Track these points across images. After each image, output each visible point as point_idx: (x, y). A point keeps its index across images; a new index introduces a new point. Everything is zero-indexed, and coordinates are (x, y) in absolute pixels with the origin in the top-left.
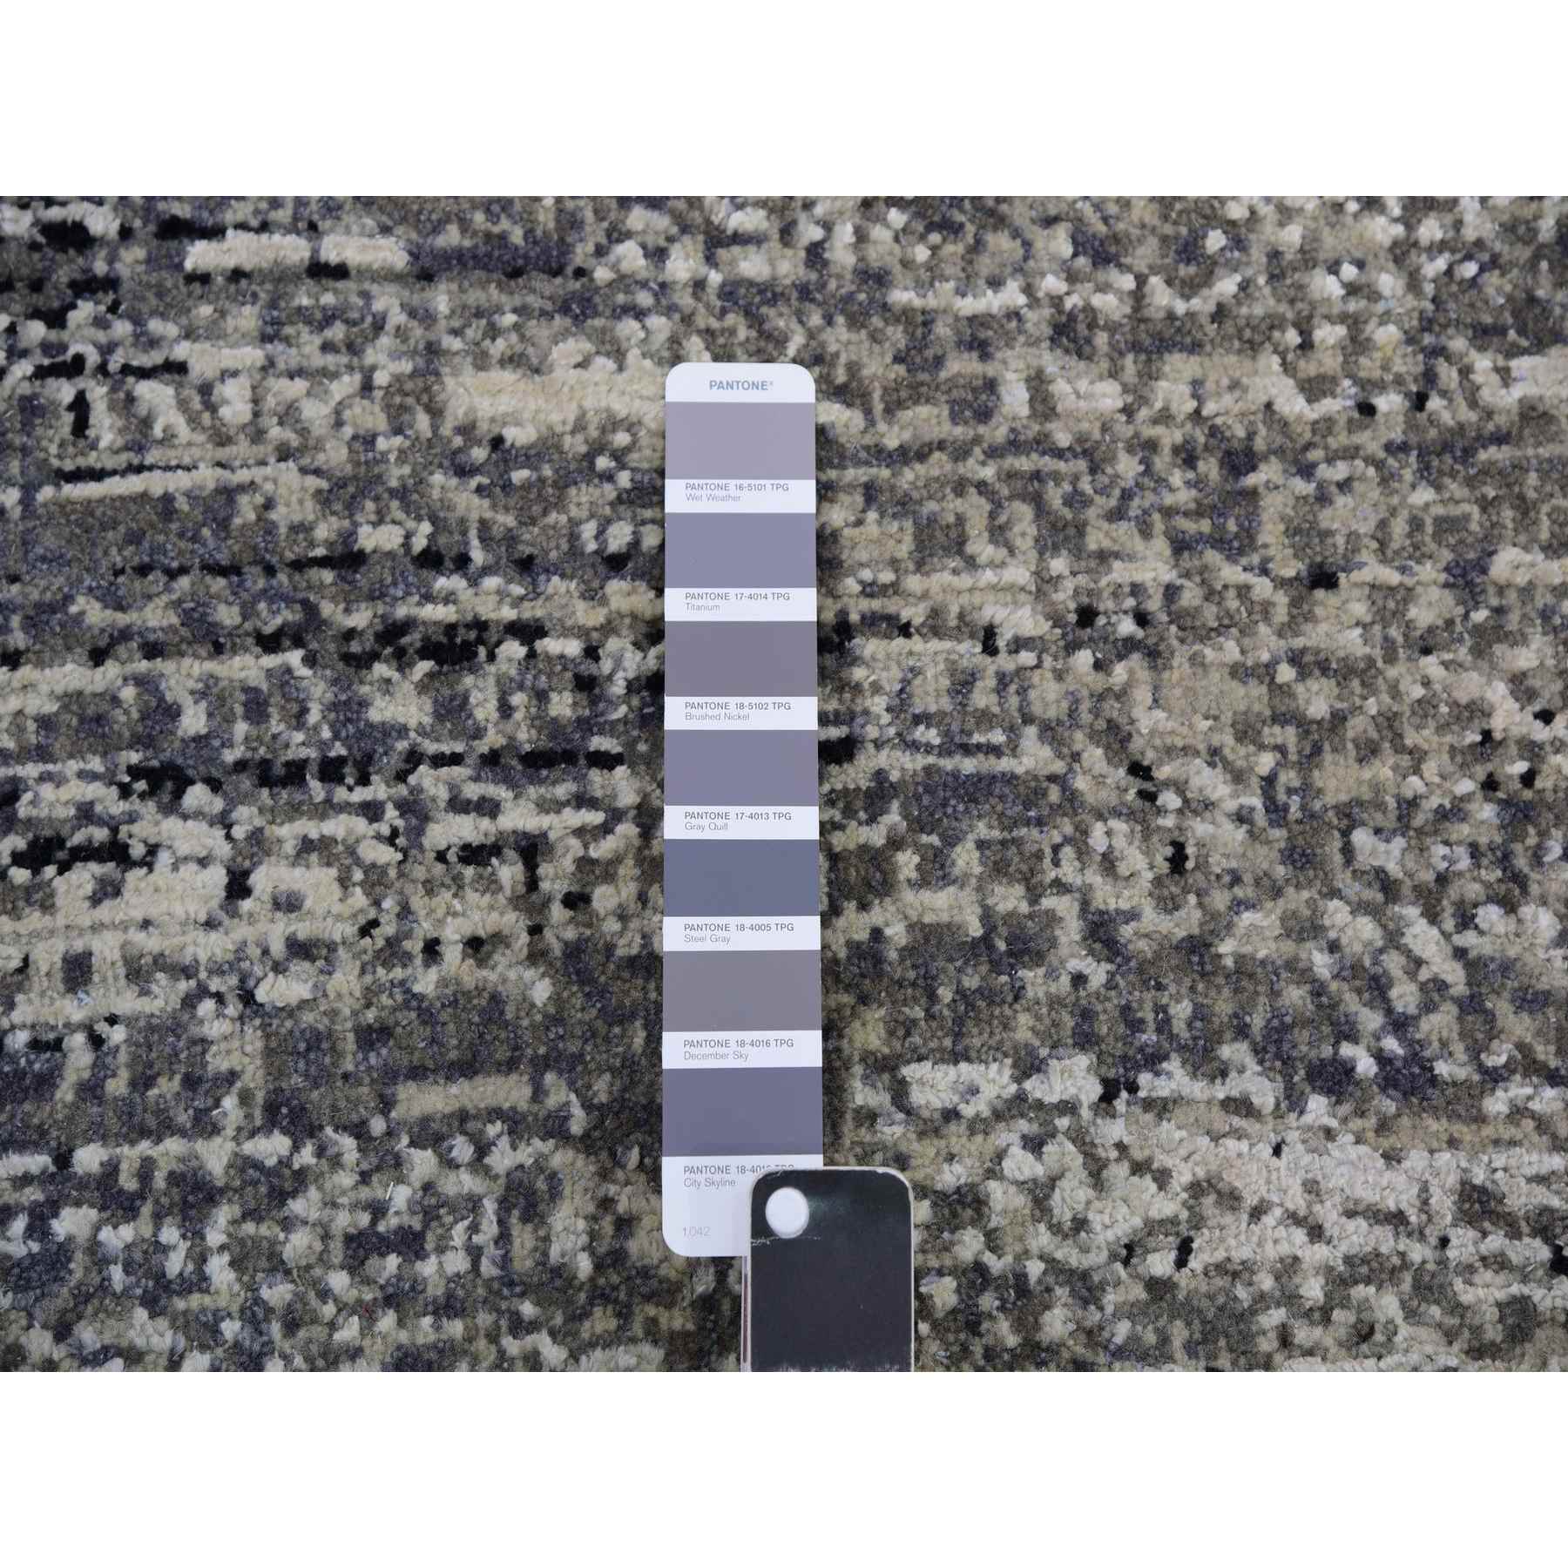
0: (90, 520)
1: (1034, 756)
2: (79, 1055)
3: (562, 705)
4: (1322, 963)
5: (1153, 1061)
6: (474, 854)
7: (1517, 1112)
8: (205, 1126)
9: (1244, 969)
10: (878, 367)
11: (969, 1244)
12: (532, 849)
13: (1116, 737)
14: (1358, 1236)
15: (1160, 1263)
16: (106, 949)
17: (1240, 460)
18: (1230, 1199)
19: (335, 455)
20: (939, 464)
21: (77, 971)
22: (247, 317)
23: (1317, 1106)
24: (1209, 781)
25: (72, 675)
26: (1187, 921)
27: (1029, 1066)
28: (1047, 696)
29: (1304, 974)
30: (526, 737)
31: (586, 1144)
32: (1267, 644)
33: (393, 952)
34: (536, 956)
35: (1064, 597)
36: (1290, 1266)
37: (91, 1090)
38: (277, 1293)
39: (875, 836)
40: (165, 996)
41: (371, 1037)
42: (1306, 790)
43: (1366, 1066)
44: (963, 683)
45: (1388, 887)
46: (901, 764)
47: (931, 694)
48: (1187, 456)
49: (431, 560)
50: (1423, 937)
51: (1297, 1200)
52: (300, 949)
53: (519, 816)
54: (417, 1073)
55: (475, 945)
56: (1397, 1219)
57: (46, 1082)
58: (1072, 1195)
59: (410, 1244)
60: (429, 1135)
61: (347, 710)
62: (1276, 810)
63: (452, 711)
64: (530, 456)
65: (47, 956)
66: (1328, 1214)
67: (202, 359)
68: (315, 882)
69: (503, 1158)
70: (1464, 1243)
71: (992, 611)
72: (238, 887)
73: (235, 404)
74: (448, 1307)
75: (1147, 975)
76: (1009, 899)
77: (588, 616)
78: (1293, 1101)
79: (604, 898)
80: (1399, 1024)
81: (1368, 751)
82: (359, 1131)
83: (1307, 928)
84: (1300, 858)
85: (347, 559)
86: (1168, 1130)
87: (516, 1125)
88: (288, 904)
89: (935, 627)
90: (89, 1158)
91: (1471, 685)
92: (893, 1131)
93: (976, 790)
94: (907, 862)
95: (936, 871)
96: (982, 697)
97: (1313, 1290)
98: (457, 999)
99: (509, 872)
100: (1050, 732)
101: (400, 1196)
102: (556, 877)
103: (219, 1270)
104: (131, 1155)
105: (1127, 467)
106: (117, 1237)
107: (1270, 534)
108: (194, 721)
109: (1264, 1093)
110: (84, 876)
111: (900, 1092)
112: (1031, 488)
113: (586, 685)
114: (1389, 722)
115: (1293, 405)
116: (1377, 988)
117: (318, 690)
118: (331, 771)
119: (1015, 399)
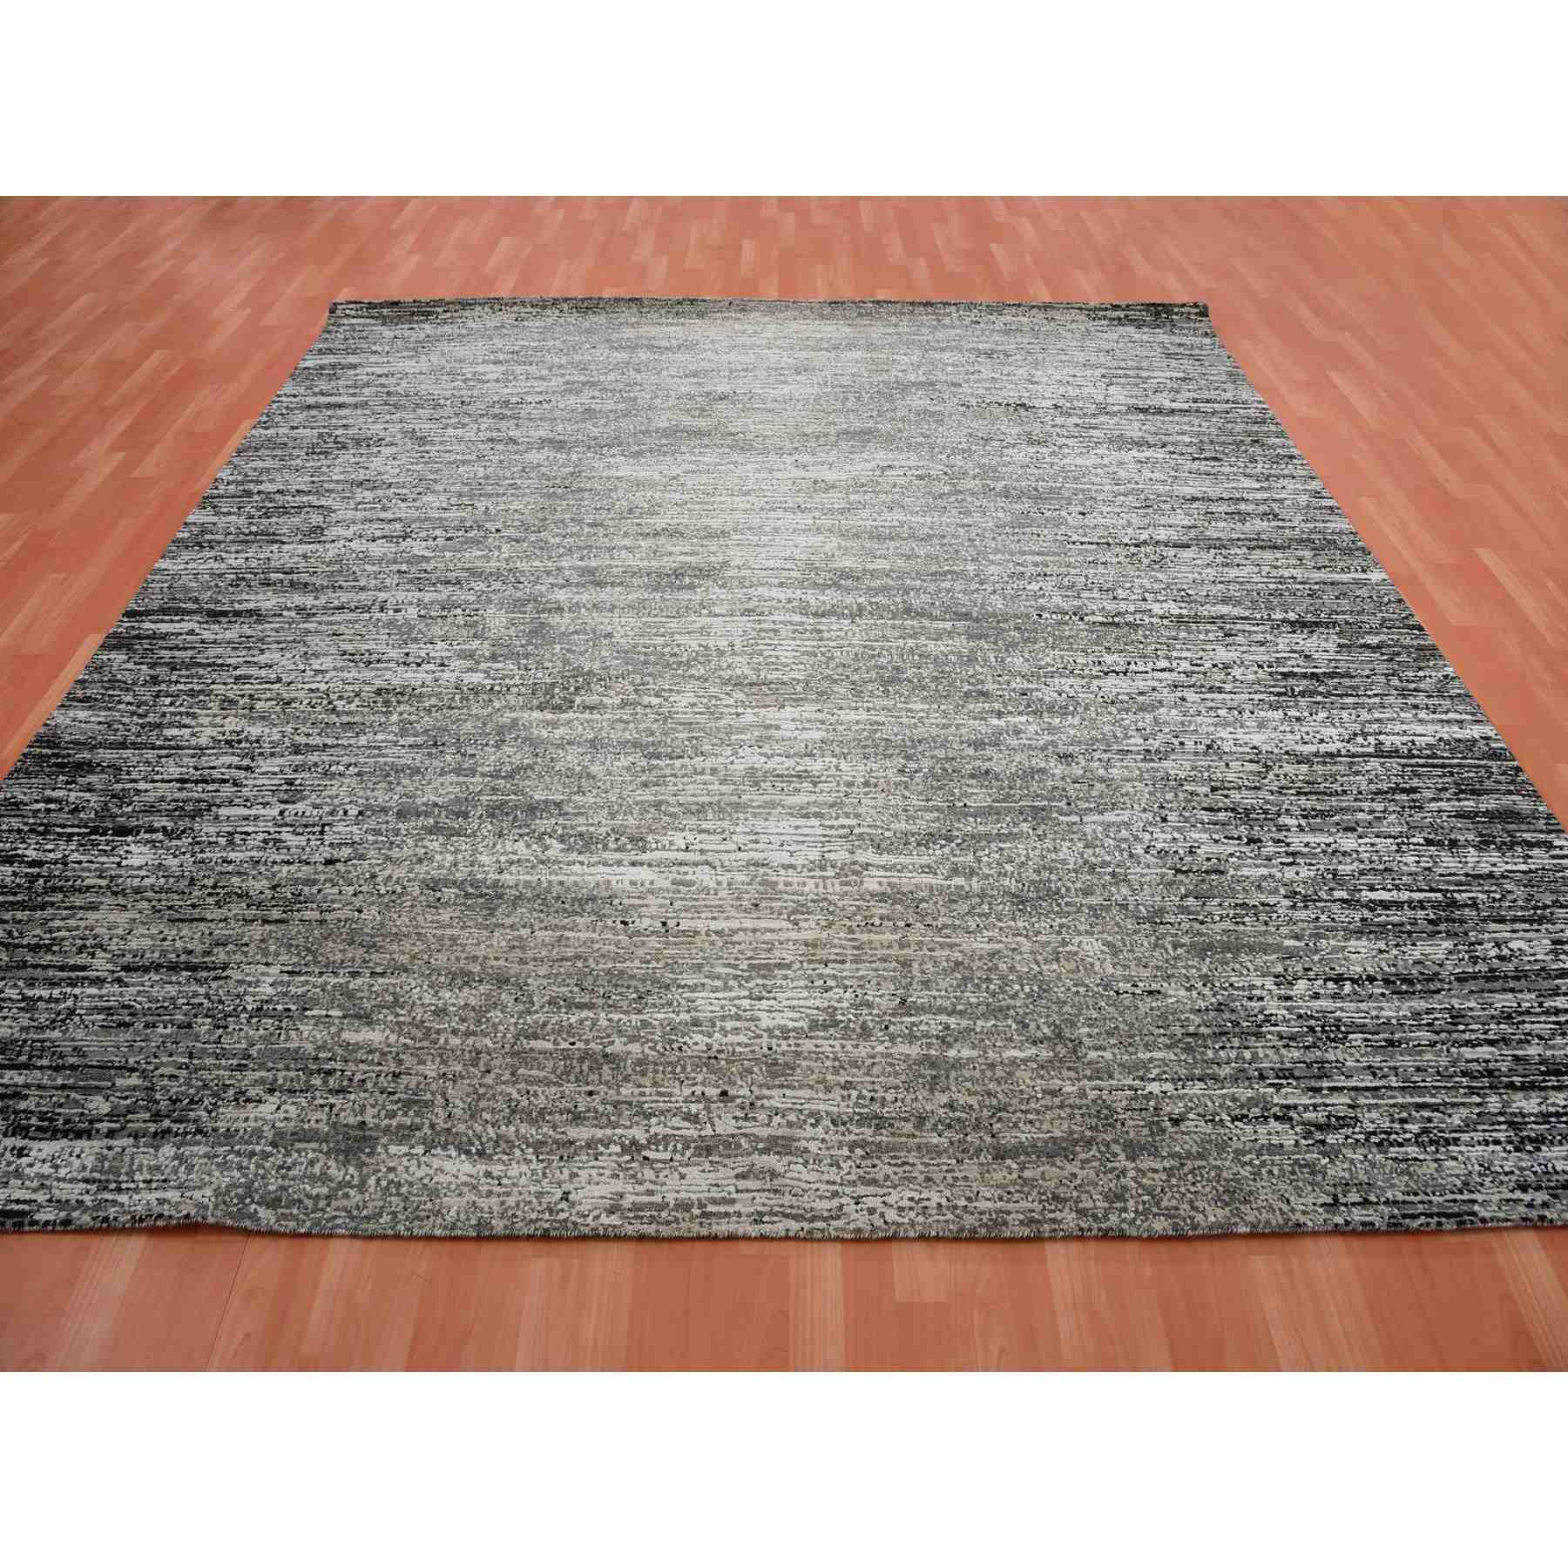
0: (276, 1051)
1: (428, 1096)
2: (242, 1131)
3: (345, 1083)
4: (470, 1133)
5: (435, 1147)
6: (322, 1106)
7: (499, 1159)
8: (258, 1144)
9: (457, 1134)
10: (420, 1035)
11: (391, 1176)
12: (332, 1106)
13: (444, 1095)
14: (464, 1179)
15: (426, 1181)
16: (252, 1116)
17: (479, 1053)
18: (442, 1171)
19: (320, 1043)
20: (426, 1051)
21: (247, 1119)
22: (312, 1022)
23: (463, 1157)
24: (457, 1102)
25: (263, 1073)
26: (449, 1125)
27: (412, 1147)
28: (434, 1087)
29: (467, 1135)
30: (337, 1087)
31: (326, 1154)
32: (475, 1081)
33: (302, 1121)
34: (328, 1124)
35: (441, 1072)
36: (450, 1183)
37: (242, 1138)
38: (261, 1172)
39: (395, 1107)
40: (260, 1123)
41: (293, 1134)
42: (476, 1105)
43: (474, 1150)
44: (419, 1084)
45: (487, 1121)
46: (403, 1096)
47: (413, 1085)
48: (470, 1052)
49: (330, 1059)
50: (490, 1129)
51: (455, 1172)
52: (286, 1119)
53: (332, 1100)
54: (299, 1141)
55: (317, 1121)
56: (472, 1176)
57: (234, 1136)
58: (412, 1169)
59: (289, 1169)
60: (298, 1151)
61: (307, 1081)
62: (470, 1109)
63: (325, 1082)
64: (354, 1044)
65: (243, 1116)
66: (460, 1175)
67: (301, 1028)
68: (292, 1109)
69: (310, 1156)
70: (483, 1180)
71: (427, 1072)
72: (279, 1108)
73: (305, 1034)
74: (293, 1179)
75: (438, 1134)
76: (417, 1120)
77: (354, 1068)
78: (459, 1155)
79: (342, 1114)
80: (482, 1144)
81: (489, 1100)
82: (286, 1149)
83: (470, 1128)
84: (472, 1116)
85: (316, 1059)
86: (434, 1159)
87: (314, 1151)
88: (286, 1112)
89: (416, 1074)
90: (237, 1148)
91: (509, 1090)
92: (384, 1156)
93: (416, 1102)
94: (400, 1113)
95: (405, 1114)
96: (421, 1086)
97: (453, 1187)
98: (311, 1130)
99: (327, 1109)
100: (433, 1094)
101: (290, 1160)
102: (335, 1111)
103: (252, 1167)
104: (243, 1147)
105: (459, 1053)
106: (236, 1160)
107: (481, 1064)
108: (280, 1081)
109: (454, 1154)
110: (253, 1104)
111: (387, 1150)
112: (441, 1056)
113: (350, 1080)
114: (494, 1095)
115: (490, 1045)
116: (480, 1138)
117: (303, 1078)
118: (301, 1091)
119: (442, 1041)
